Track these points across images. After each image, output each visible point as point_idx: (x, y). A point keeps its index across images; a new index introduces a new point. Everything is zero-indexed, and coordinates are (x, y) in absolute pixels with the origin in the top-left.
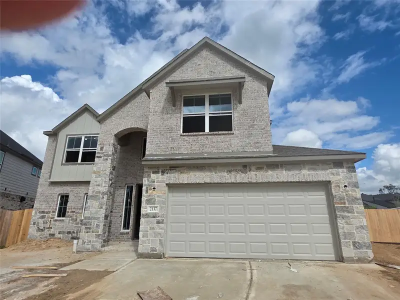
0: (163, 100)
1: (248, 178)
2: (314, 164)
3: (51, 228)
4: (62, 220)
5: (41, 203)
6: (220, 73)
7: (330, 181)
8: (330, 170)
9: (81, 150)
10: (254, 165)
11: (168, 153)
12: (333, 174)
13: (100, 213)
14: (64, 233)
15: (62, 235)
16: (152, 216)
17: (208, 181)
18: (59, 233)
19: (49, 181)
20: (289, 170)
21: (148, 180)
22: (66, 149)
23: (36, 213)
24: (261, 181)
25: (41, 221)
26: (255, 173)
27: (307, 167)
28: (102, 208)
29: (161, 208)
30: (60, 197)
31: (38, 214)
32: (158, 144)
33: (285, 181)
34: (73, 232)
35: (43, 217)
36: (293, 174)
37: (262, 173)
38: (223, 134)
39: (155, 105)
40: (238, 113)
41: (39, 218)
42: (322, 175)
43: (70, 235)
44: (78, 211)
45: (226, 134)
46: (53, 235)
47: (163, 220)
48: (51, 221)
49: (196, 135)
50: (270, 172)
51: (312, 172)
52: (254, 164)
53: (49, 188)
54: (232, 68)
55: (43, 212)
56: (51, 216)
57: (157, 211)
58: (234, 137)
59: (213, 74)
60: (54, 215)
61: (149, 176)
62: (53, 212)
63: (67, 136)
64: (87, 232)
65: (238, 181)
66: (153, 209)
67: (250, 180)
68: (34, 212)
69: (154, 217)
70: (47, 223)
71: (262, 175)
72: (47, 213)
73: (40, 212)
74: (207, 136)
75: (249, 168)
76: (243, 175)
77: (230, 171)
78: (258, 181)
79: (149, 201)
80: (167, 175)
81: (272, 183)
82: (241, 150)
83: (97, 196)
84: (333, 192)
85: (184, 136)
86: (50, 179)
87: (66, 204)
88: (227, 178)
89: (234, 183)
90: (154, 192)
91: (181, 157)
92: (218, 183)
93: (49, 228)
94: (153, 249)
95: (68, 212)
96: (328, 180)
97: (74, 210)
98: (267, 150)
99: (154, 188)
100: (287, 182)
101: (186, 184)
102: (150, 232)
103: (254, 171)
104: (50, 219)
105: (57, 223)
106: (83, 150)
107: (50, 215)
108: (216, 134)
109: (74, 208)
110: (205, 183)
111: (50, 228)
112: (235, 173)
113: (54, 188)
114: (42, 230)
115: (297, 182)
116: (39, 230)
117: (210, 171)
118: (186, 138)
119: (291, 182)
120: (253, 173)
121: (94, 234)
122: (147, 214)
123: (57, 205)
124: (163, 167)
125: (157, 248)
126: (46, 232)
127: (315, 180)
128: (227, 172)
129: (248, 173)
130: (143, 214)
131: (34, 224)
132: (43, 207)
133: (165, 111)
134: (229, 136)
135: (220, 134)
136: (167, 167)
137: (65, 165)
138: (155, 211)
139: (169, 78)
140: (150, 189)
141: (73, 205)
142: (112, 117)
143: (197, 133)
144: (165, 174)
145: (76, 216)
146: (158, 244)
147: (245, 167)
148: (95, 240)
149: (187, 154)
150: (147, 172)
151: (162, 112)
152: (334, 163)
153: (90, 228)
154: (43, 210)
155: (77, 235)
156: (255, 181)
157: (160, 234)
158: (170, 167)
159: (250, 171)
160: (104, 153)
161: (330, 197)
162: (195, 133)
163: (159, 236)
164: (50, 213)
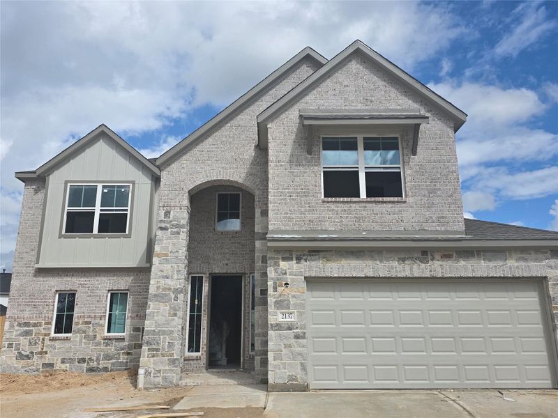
0: (290, 143)
1: (431, 271)
2: (523, 252)
3: (46, 353)
4: (67, 339)
5: (22, 308)
6: (380, 102)
7: (546, 277)
8: (547, 261)
9: (97, 210)
10: (437, 251)
11: (304, 228)
12: (551, 267)
13: (174, 323)
14: (71, 361)
15: (68, 365)
16: (286, 326)
17: (371, 274)
18: (63, 362)
19: (37, 266)
20: (490, 260)
21: (275, 271)
22: (67, 208)
23: (12, 326)
24: (450, 275)
25: (23, 341)
26: (440, 263)
27: (515, 256)
28: (175, 315)
29: (301, 314)
30: (57, 295)
31: (16, 328)
32: (287, 214)
33: (485, 275)
34: (90, 359)
35: (27, 333)
36: (496, 266)
37: (450, 263)
38: (390, 202)
39: (278, 149)
40: (411, 169)
41: (20, 335)
42: (535, 268)
43: (85, 365)
44: (97, 321)
45: (393, 202)
46: (51, 365)
47: (305, 333)
48: (43, 339)
49: (347, 202)
50: (462, 263)
51: (522, 264)
52: (438, 249)
53: (35, 279)
54: (399, 95)
55: (27, 324)
56: (43, 332)
57: (293, 319)
58: (407, 207)
59: (369, 103)
60: (49, 329)
61: (277, 264)
62: (47, 323)
63: (66, 182)
64: (153, 356)
65: (416, 275)
66: (287, 317)
67: (434, 274)
68: (7, 324)
69: (290, 329)
70: (36, 343)
71: (450, 267)
72: (35, 325)
73: (19, 325)
74: (365, 205)
75: (432, 255)
76: (423, 266)
77: (403, 260)
78: (445, 276)
79: (279, 304)
80: (305, 263)
81: (465, 278)
82: (417, 228)
83: (166, 295)
84: (551, 293)
85: (328, 202)
86: (38, 263)
87: (71, 308)
88: (398, 269)
89: (409, 278)
90: (287, 290)
91: (326, 236)
92: (385, 278)
93: (41, 353)
94: (291, 378)
95: (78, 324)
96: (544, 275)
97: (89, 320)
98: (456, 228)
99: (286, 284)
100: (487, 278)
101: (336, 277)
102: (285, 351)
103: (438, 260)
104: (41, 337)
105: (57, 344)
106: (101, 210)
107: (41, 328)
108: (379, 202)
109: (89, 317)
110: (366, 277)
111: (43, 353)
112: (411, 262)
113: (45, 279)
114: (28, 357)
115: (500, 277)
116: (20, 356)
117: (372, 258)
118: (332, 206)
119: (492, 277)
120: (437, 263)
121: (167, 358)
122: (277, 324)
123: (53, 311)
124: (297, 251)
125: (298, 377)
126: (37, 361)
127: (526, 275)
128: (398, 261)
129: (430, 262)
130: (271, 325)
131: (10, 346)
132: (27, 314)
133: (294, 161)
134: (399, 205)
135: (385, 202)
136: (303, 251)
137: (65, 237)
138: (290, 320)
139: (298, 104)
140: (281, 285)
141: (85, 310)
142: (181, 159)
143: (349, 199)
144: (303, 261)
145: (94, 331)
146: (299, 370)
147: (425, 254)
148: (167, 368)
149: (334, 232)
150: (272, 258)
151: (291, 162)
152: (552, 251)
153: (157, 350)
154: (26, 321)
155: (99, 364)
156: (440, 275)
157: (300, 354)
158: (309, 251)
159: (432, 260)
160: (171, 221)
161: (545, 300)
162: (346, 199)
163: (300, 357)
164: (41, 326)
